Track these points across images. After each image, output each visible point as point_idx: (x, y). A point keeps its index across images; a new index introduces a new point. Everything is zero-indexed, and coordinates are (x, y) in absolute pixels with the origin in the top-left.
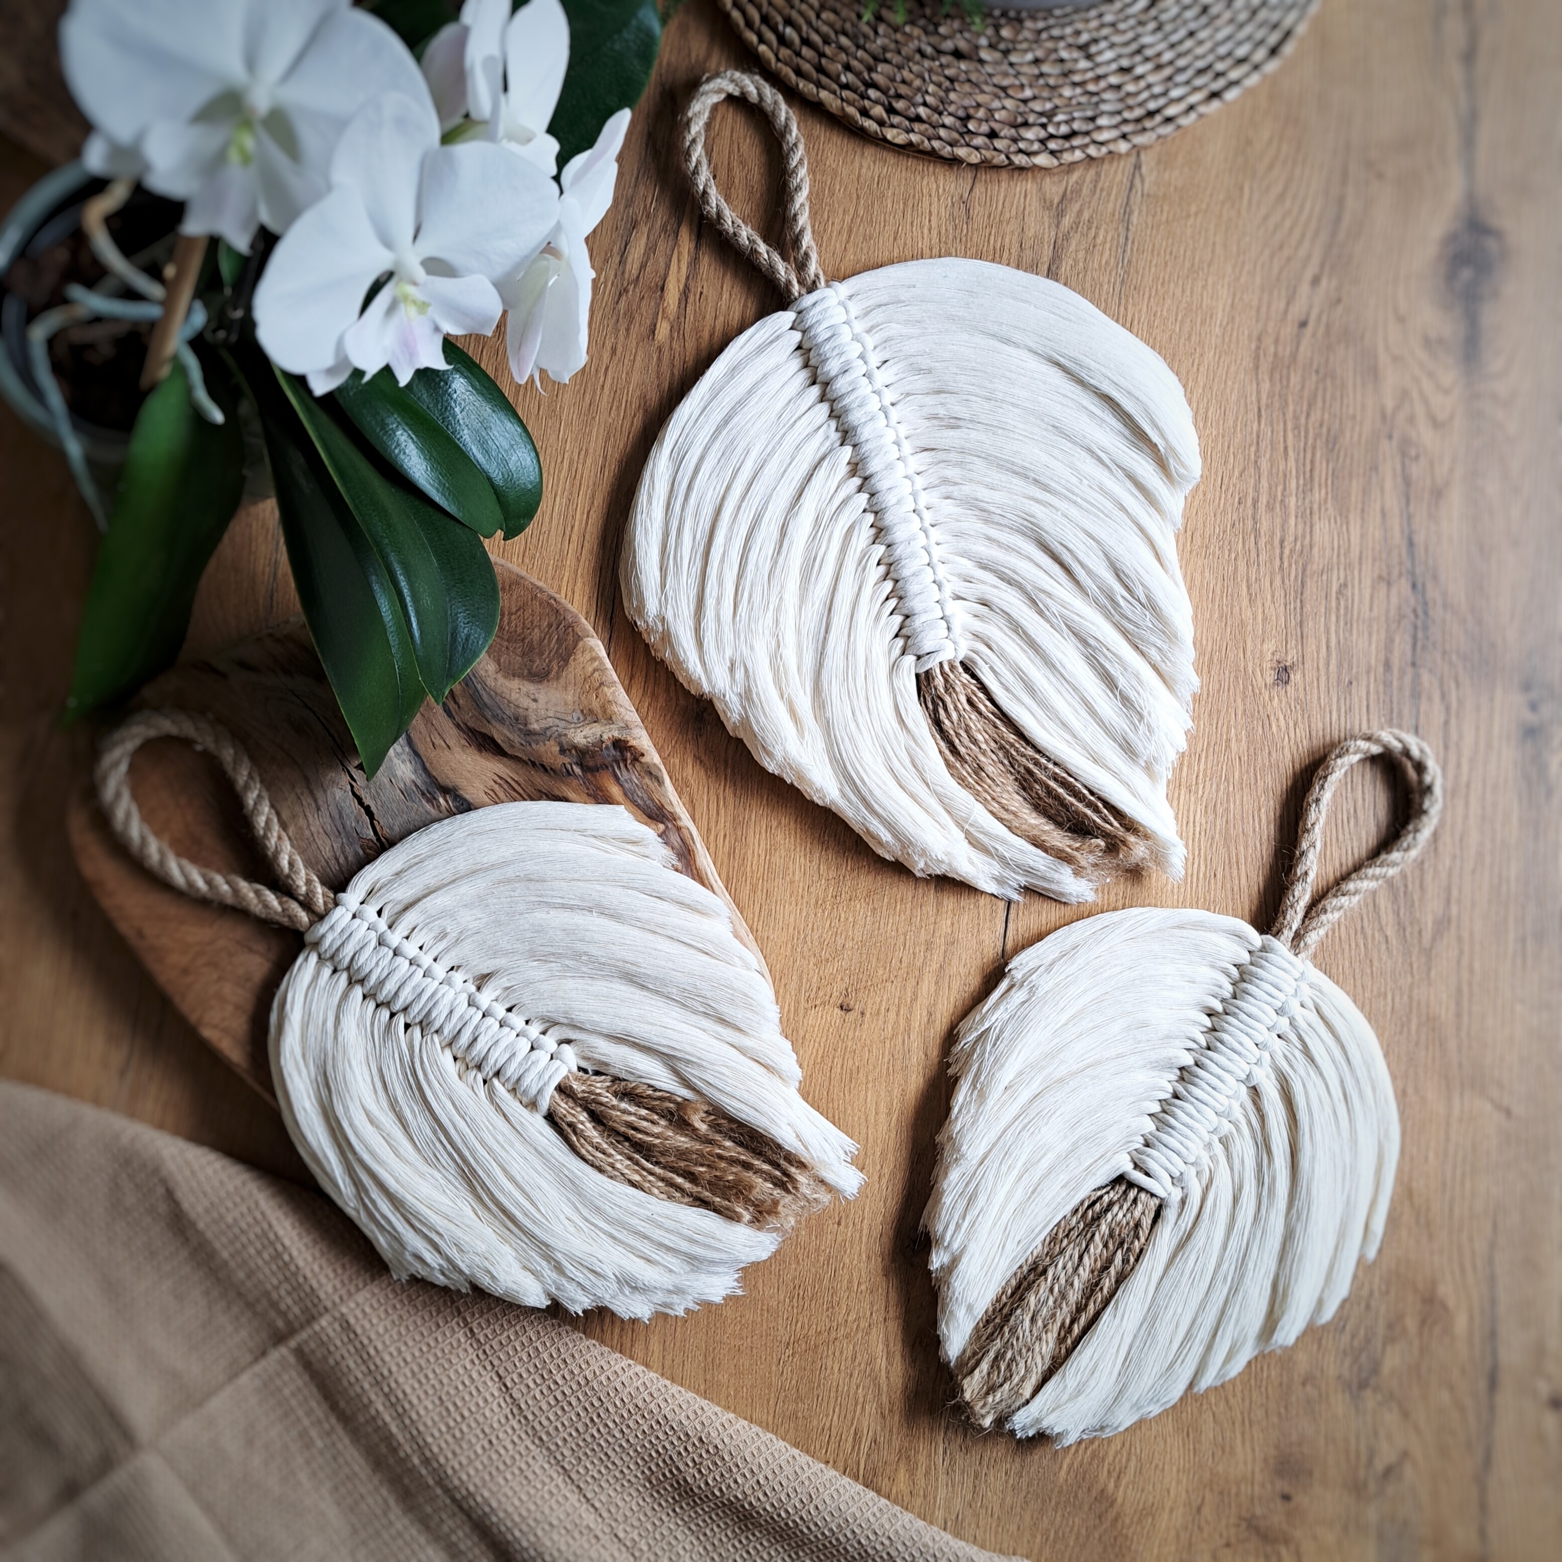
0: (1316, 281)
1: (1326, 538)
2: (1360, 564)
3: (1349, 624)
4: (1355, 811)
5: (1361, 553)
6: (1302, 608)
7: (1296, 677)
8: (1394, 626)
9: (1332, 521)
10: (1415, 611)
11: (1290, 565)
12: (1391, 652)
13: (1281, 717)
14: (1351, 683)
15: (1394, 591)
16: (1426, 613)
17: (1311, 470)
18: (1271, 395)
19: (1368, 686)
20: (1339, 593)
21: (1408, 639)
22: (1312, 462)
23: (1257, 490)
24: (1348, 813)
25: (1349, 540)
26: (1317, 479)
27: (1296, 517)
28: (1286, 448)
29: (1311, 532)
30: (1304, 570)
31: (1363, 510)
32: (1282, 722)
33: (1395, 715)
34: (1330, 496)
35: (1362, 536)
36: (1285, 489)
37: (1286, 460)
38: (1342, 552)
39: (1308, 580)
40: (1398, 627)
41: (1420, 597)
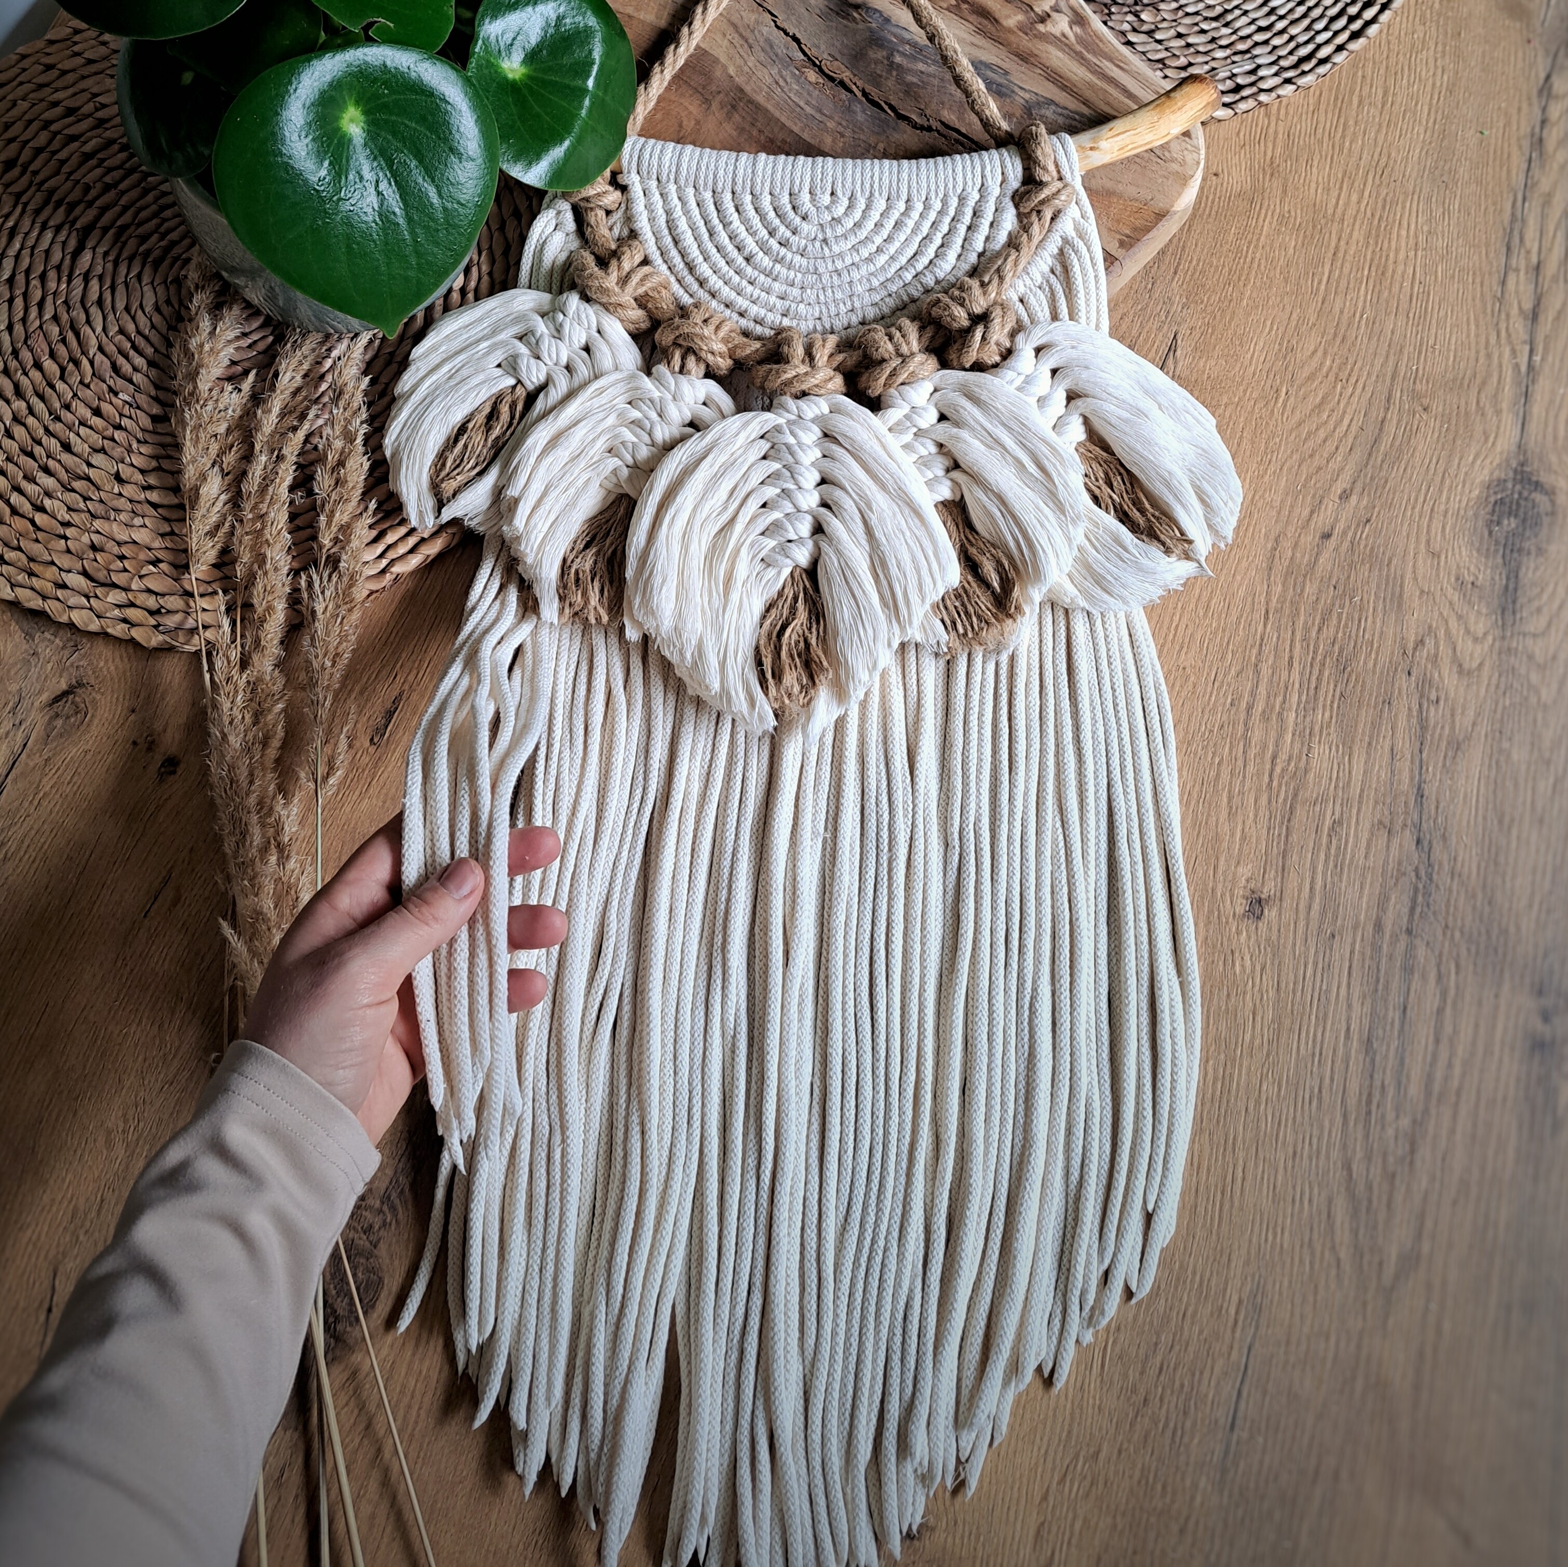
0: (1345, 497)
1: (1325, 765)
2: (1360, 803)
3: (1339, 868)
4: (1320, 1091)
5: (1362, 790)
6: (1287, 836)
7: (1270, 913)
8: (1390, 883)
9: (1333, 749)
10: (1417, 870)
11: (1280, 785)
12: (1384, 912)
13: (1247, 957)
14: (1333, 936)
15: (1396, 841)
16: (1429, 877)
17: (1316, 689)
18: (1282, 600)
19: (1353, 944)
20: (1332, 831)
21: (1407, 902)
22: (1319, 680)
23: (1253, 694)
24: (1312, 1092)
25: (1350, 775)
26: (1321, 699)
27: (1294, 735)
28: (1291, 658)
29: (1308, 754)
30: (1295, 795)
31: (1369, 746)
33: (1380, 987)
34: (1334, 721)
35: (1366, 773)
36: (1284, 702)
37: (1289, 672)
38: (1340, 787)
39: (1299, 807)
40: (1396, 885)
41: (1424, 856)
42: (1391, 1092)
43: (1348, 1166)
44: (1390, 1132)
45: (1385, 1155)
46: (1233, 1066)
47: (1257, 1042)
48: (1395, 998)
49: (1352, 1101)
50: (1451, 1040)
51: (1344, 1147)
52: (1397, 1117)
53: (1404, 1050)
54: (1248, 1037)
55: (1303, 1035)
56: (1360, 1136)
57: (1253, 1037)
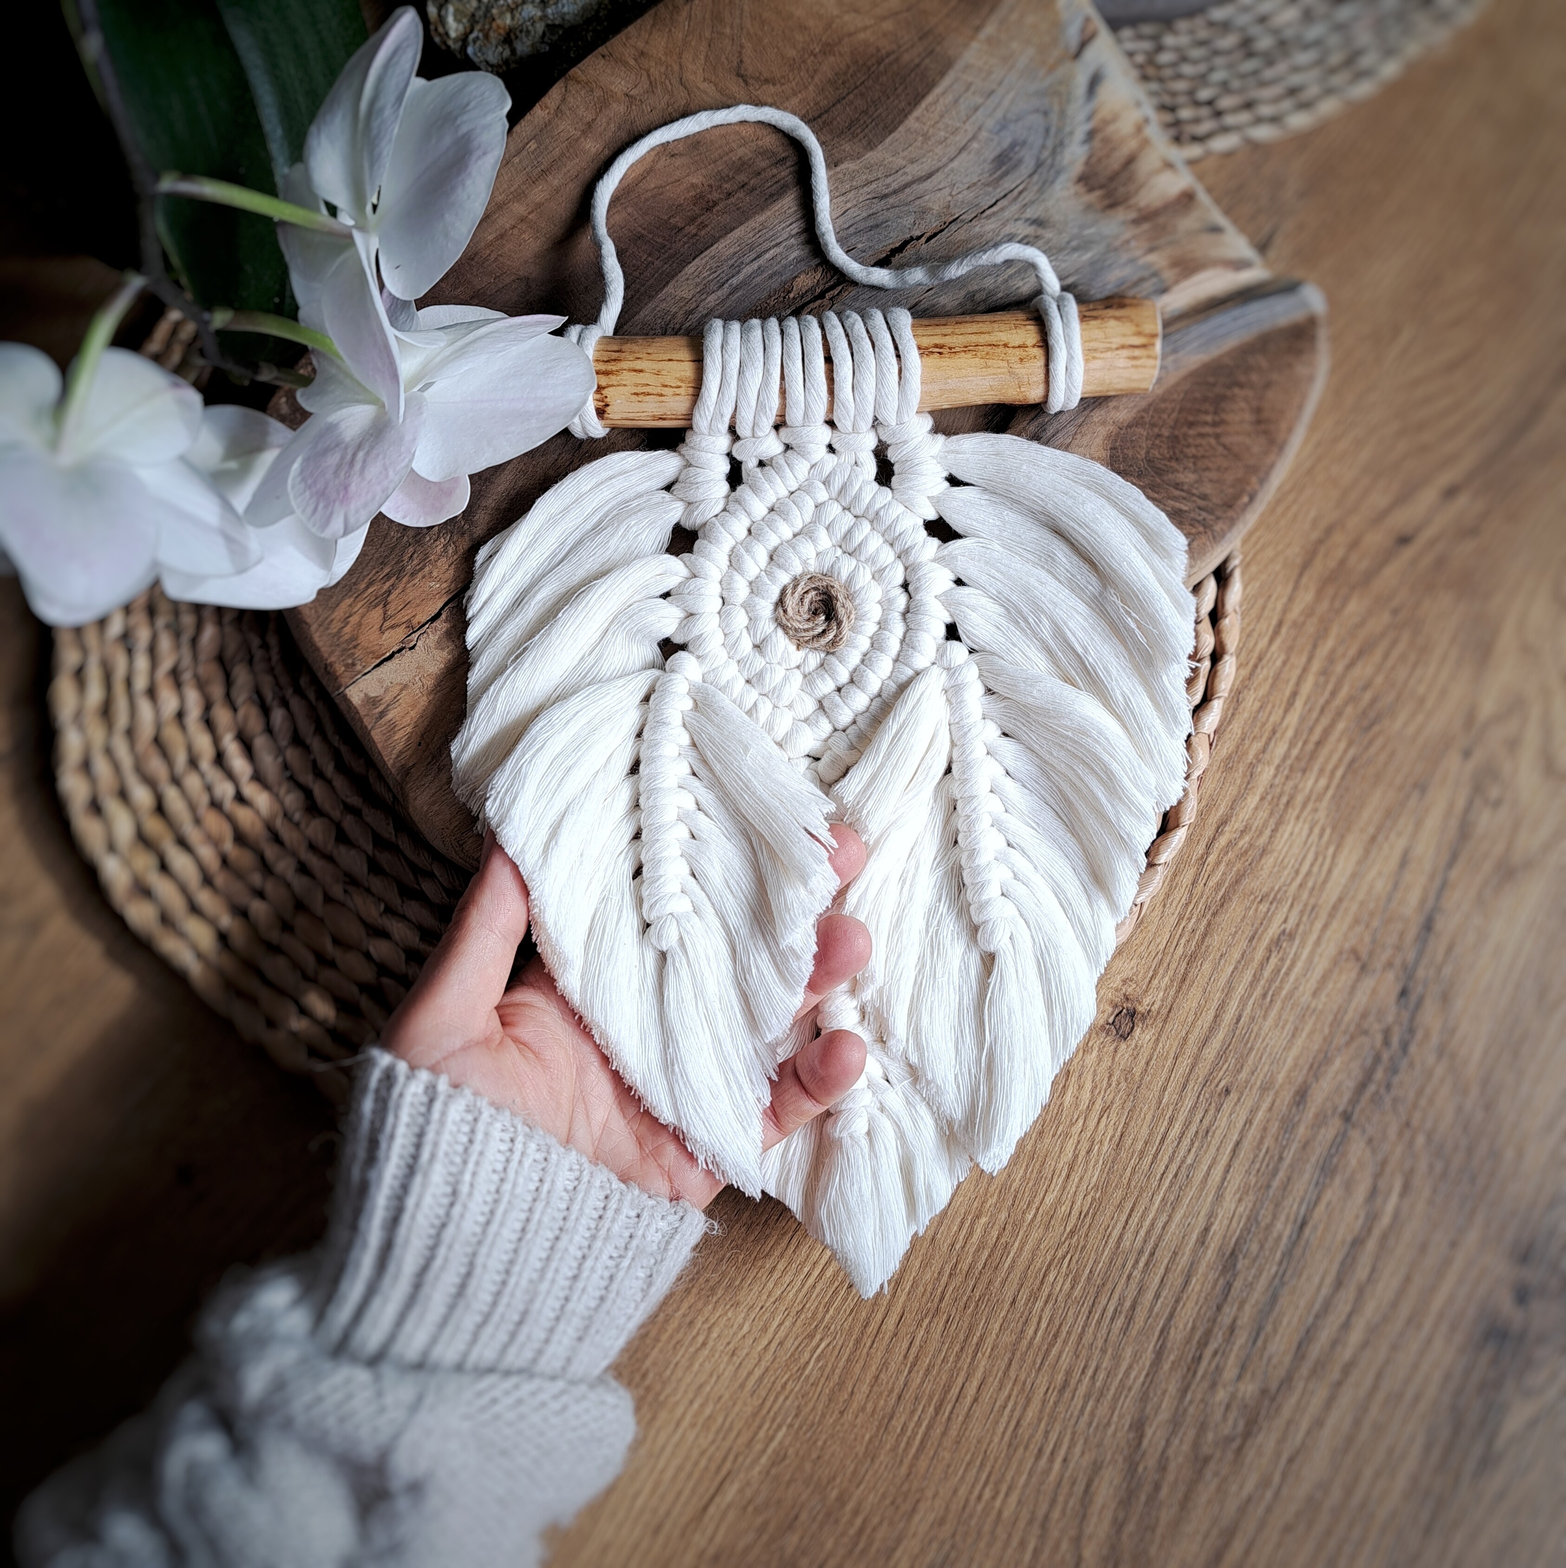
0: (1451, 492)
1: (1295, 850)
2: (1331, 915)
3: (1267, 999)
4: (1133, 1307)
5: (1340, 900)
6: (1205, 935)
7: (1143, 1036)
8: (1340, 1040)
9: (1316, 831)
10: (1387, 1034)
11: (1218, 863)
12: (1317, 1078)
13: (1088, 1086)
14: (1228, 1091)
15: (1368, 983)
16: (1405, 1047)
17: (1319, 744)
18: (1309, 612)
19: (1253, 1111)
20: (1276, 943)
21: (1356, 1071)
22: (1326, 733)
24: (1120, 1303)
25: (1330, 871)
26: (1321, 760)
27: (1262, 799)
28: (1294, 694)
29: (1275, 830)
30: (1237, 881)
31: (1373, 839)
32: (1086, 1096)
33: (1276, 1183)
34: (1330, 793)
35: (1354, 876)
36: (1264, 751)
37: (1286, 711)
38: (1310, 884)
39: (1235, 899)
40: (1348, 1044)
41: (1406, 1015)
42: (1241, 1338)
43: (1139, 1426)
44: (1221, 1395)
45: (1202, 1428)
46: (1015, 1234)
47: (1064, 1209)
48: (1292, 1206)
49: (1177, 1335)
50: (1361, 1291)
51: (1144, 1397)
52: (1239, 1377)
53: (1282, 1283)
54: (1050, 1198)
55: (1135, 1219)
56: (1173, 1388)
57: (1059, 1202)
